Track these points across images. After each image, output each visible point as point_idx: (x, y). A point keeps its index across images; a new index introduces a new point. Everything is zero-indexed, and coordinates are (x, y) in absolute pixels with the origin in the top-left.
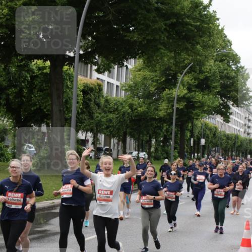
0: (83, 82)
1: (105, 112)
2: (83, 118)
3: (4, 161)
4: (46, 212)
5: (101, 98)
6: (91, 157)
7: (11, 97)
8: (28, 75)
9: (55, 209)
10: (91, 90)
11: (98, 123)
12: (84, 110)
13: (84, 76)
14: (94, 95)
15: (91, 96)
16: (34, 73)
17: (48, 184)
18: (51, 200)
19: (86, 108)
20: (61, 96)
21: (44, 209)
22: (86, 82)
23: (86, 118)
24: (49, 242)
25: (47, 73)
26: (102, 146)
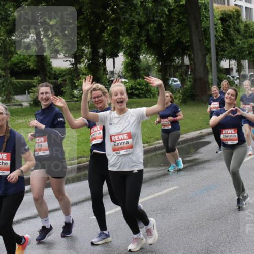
0: (220, 10)
1: (245, 37)
2: (224, 46)
3: (150, 97)
4: (195, 142)
5: (241, 24)
6: (237, 85)
7: (151, 33)
8: (166, 9)
9: (204, 138)
10: (230, 16)
11: (240, 49)
12: (224, 37)
13: (221, 4)
14: (233, 21)
15: (229, 22)
16: (170, 6)
17: (195, 115)
18: (199, 130)
19: (226, 36)
20: (199, 25)
21: (192, 139)
22: (223, 9)
23: (227, 46)
24: (198, 169)
25: (183, 4)
26: (247, 73)
